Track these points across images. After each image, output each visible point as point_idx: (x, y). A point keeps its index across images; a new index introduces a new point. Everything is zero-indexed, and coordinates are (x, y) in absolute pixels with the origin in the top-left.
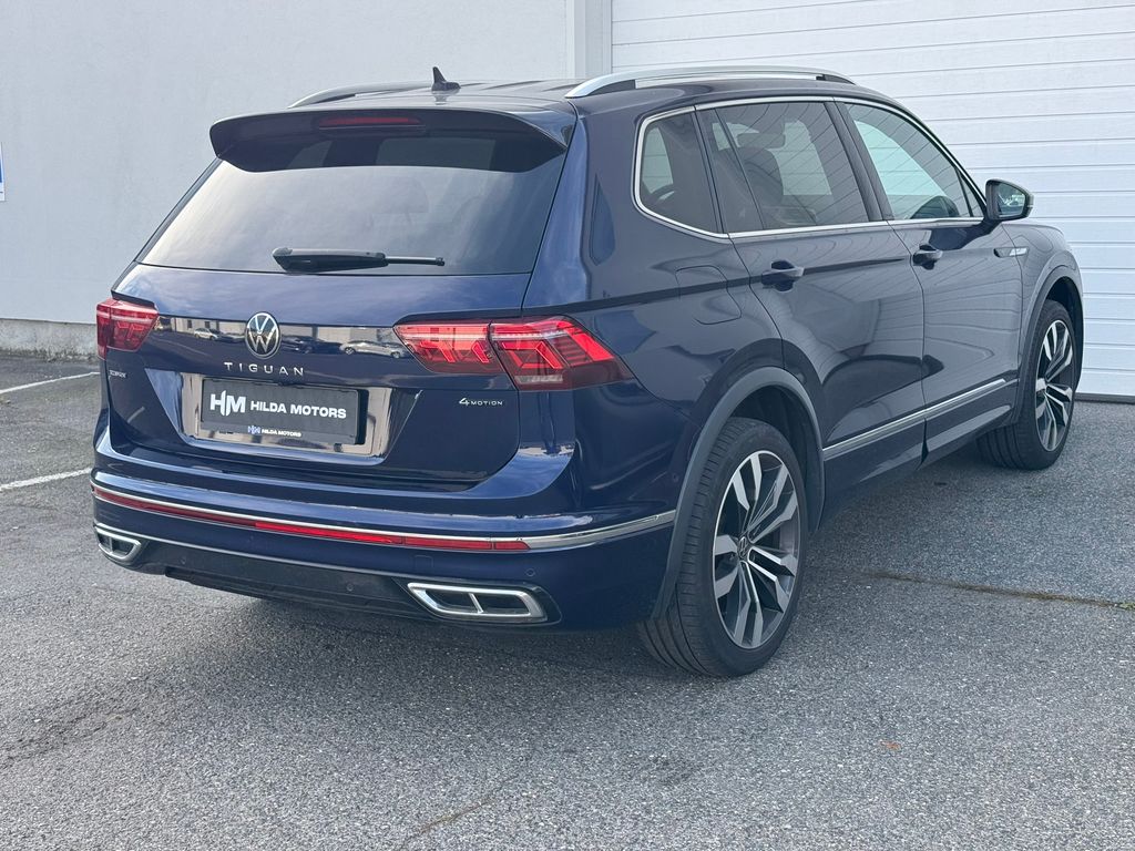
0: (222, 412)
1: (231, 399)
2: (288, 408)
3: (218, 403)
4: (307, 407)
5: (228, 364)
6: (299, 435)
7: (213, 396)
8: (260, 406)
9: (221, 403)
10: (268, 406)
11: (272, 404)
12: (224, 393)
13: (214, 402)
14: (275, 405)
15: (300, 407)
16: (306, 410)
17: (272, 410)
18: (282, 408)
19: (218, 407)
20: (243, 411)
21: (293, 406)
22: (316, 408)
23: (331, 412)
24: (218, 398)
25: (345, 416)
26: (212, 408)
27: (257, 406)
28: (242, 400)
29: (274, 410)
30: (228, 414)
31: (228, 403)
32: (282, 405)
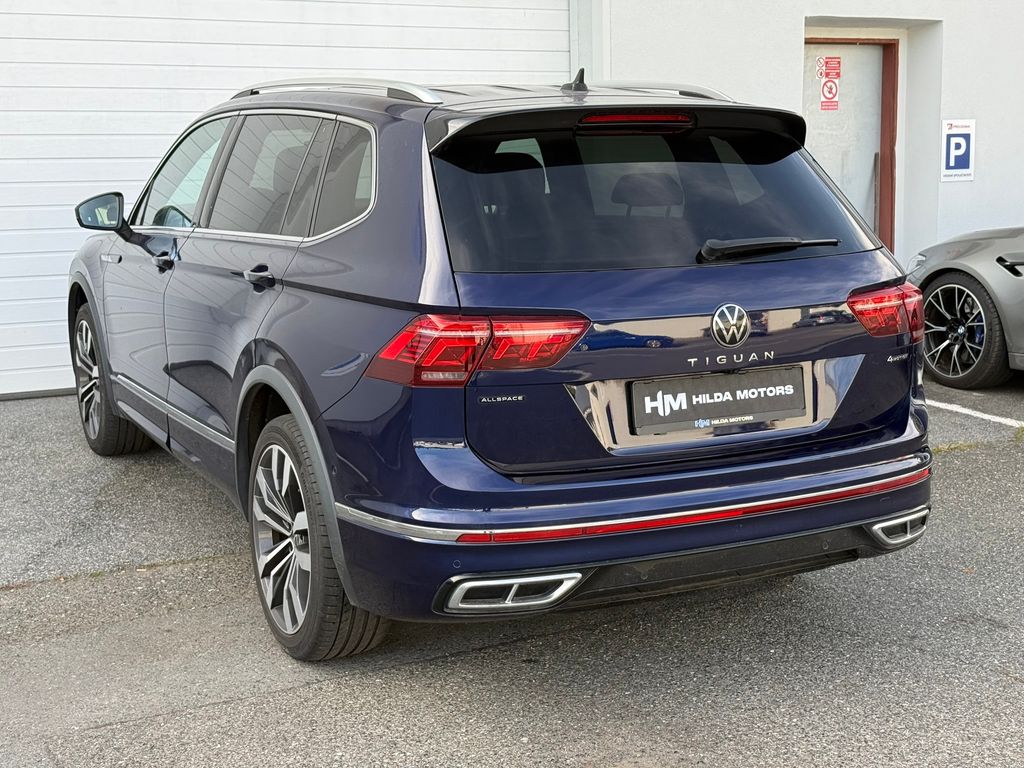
0: (661, 413)
1: (669, 398)
2: (734, 395)
3: (654, 404)
4: (754, 390)
5: (693, 360)
6: (751, 418)
7: (647, 399)
8: (703, 399)
9: (658, 404)
10: (712, 397)
11: (716, 395)
12: (660, 394)
13: (649, 405)
14: (720, 394)
15: (745, 392)
16: (753, 393)
17: (717, 400)
18: (728, 396)
19: (655, 409)
20: (684, 407)
21: (739, 393)
22: (762, 390)
23: (779, 390)
24: (654, 399)
25: (792, 391)
26: (648, 411)
27: (700, 399)
28: (682, 397)
29: (720, 400)
30: (667, 413)
31: (665, 403)
32: (727, 393)
